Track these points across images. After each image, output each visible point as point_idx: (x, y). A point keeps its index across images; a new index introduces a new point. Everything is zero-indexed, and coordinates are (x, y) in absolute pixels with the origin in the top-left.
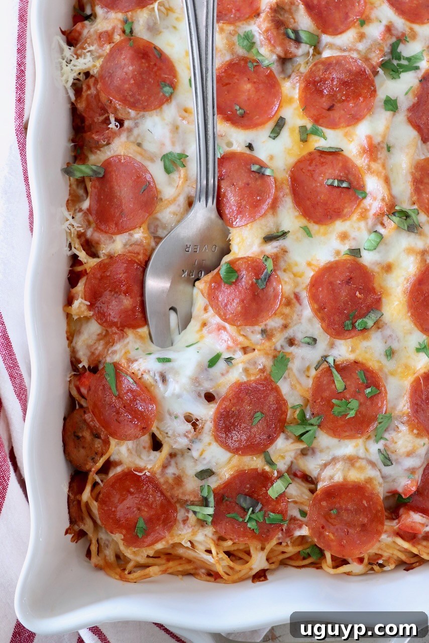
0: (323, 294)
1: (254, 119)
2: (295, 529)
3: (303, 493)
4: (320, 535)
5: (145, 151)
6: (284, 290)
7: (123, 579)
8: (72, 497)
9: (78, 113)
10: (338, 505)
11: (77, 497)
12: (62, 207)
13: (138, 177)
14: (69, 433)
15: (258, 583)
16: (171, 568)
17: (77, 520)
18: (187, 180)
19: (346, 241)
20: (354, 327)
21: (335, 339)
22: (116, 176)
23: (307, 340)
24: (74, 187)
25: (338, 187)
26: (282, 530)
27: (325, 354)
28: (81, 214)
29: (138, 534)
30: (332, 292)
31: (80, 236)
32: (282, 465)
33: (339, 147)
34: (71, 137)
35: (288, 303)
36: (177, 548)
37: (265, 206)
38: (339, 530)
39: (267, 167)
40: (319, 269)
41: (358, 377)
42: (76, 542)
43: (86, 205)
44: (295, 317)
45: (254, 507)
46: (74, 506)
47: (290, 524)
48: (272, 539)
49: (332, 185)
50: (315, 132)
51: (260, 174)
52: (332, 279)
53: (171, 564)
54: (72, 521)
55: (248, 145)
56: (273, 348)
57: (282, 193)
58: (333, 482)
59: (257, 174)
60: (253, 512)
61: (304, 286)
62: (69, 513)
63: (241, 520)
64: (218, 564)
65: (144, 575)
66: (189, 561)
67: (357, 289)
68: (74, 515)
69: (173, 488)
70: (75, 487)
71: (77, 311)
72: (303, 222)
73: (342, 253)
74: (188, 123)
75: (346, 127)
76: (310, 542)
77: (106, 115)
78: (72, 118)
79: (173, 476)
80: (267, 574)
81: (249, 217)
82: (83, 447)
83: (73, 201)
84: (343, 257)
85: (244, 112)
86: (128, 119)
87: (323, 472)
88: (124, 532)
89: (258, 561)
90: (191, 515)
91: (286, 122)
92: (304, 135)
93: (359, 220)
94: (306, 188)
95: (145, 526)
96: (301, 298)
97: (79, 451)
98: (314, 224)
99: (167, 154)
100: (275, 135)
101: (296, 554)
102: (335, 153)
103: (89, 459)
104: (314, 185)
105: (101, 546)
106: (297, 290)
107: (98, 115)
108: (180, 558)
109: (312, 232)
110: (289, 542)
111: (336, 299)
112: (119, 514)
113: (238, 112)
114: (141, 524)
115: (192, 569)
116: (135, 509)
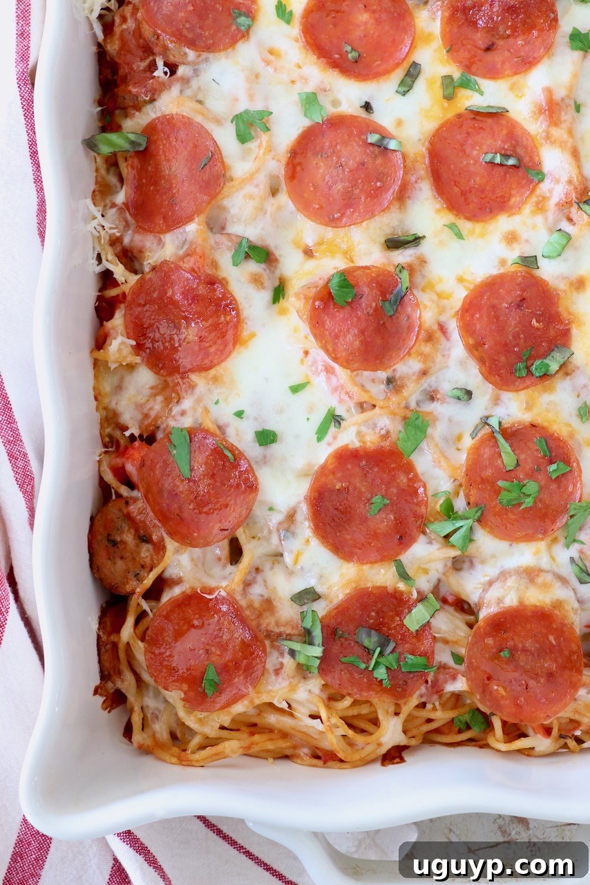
0: (481, 323)
1: (375, 65)
2: (446, 682)
3: (457, 627)
4: (485, 690)
5: (208, 109)
6: (422, 319)
7: (184, 763)
8: (104, 638)
9: (108, 58)
10: (510, 643)
11: (112, 637)
12: (86, 198)
13: (196, 146)
14: (99, 538)
15: (391, 767)
16: (257, 744)
17: (112, 673)
18: (270, 151)
19: (515, 245)
20: (530, 373)
21: (500, 392)
22: (164, 145)
23: (458, 393)
24: (103, 171)
25: (501, 165)
26: (427, 682)
27: (487, 414)
28: (114, 210)
29: (206, 691)
30: (495, 320)
31: (114, 242)
32: (424, 583)
33: (502, 106)
34: (98, 97)
35: (430, 338)
36: (265, 715)
37: (389, 195)
38: (514, 682)
39: (392, 138)
40: (476, 287)
41: (536, 448)
42: (109, 712)
43: (120, 198)
44: (439, 358)
45: (383, 646)
46: (106, 651)
47: (438, 673)
48: (411, 695)
49: (491, 163)
50: (465, 84)
51: (381, 148)
52: (495, 302)
53: (257, 738)
54: (105, 676)
55: (364, 104)
56: (403, 405)
57: (415, 176)
58: (504, 607)
59: (376, 148)
60: (381, 654)
61: (453, 312)
62: (99, 662)
63: (363, 666)
64: (330, 733)
65: (217, 754)
66: (284, 735)
67: (533, 314)
68: (107, 665)
69: (260, 615)
70: (109, 624)
71: (117, 356)
72: (449, 218)
73: (510, 262)
74: (275, 70)
75: (512, 76)
76: (470, 704)
77: (151, 58)
78: (98, 68)
79: (260, 598)
80: (404, 755)
81: (364, 212)
82: (122, 558)
83: (102, 193)
84: (510, 268)
85: (359, 55)
86: (184, 64)
87: (487, 592)
88: (185, 687)
89: (391, 732)
90: (287, 660)
91: (422, 71)
92: (450, 88)
93: (534, 213)
94: (452, 167)
95: (217, 678)
96: (449, 330)
97: (115, 563)
98: (466, 221)
99: (241, 114)
100: (406, 89)
101: (448, 723)
102: (496, 115)
103: (131, 576)
104: (465, 163)
105: (148, 718)
106: (443, 318)
107: (138, 59)
108: (270, 730)
109: (464, 233)
110: (437, 704)
111: (501, 330)
112: (176, 661)
113: (350, 56)
114: (211, 674)
115: (290, 748)
116: (201, 652)
